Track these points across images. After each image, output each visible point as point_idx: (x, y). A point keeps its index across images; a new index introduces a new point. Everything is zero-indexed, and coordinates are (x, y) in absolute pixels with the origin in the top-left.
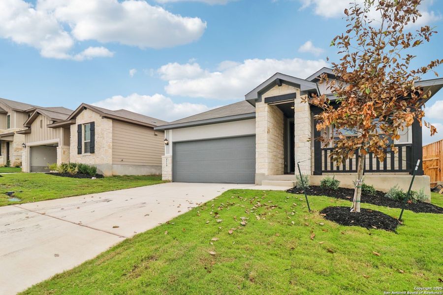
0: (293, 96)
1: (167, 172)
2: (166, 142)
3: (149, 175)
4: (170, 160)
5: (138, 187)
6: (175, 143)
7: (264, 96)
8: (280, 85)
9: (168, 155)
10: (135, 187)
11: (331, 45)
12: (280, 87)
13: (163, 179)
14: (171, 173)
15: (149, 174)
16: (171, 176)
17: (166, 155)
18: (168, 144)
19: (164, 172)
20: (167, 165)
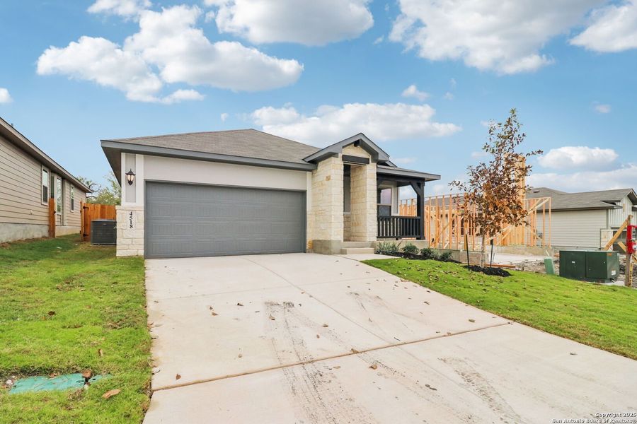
0: (366, 161)
1: (131, 239)
2: (130, 178)
4: (140, 217)
6: (149, 184)
7: (342, 153)
9: (133, 204)
12: (356, 148)
13: (119, 253)
14: (143, 241)
17: (124, 204)
18: (132, 183)
19: (122, 240)
20: (131, 226)
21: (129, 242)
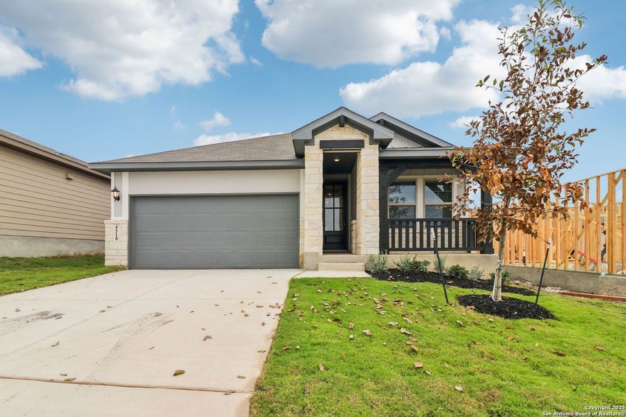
0: (360, 144)
1: (116, 250)
2: (116, 194)
3: (56, 257)
4: (124, 229)
5: (69, 281)
6: (134, 199)
7: (319, 138)
8: (342, 126)
9: (118, 219)
10: (64, 282)
11: (477, 86)
12: (342, 129)
13: (107, 263)
14: (126, 252)
15: (55, 255)
16: (126, 258)
17: (113, 218)
18: (118, 199)
19: (109, 251)
20: (117, 238)
21: (114, 253)
